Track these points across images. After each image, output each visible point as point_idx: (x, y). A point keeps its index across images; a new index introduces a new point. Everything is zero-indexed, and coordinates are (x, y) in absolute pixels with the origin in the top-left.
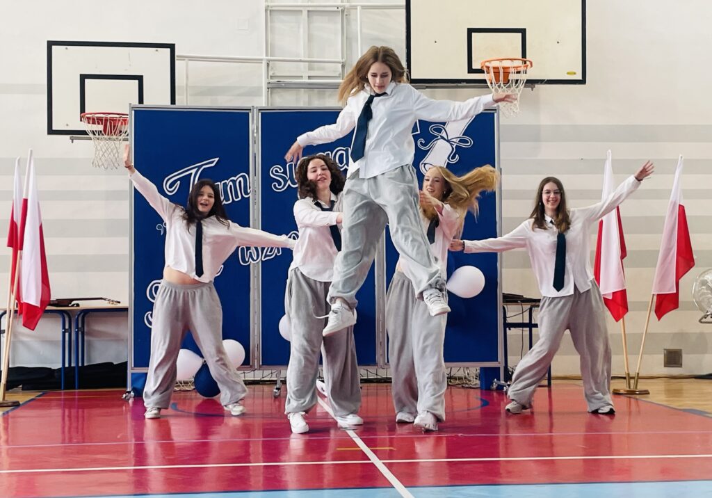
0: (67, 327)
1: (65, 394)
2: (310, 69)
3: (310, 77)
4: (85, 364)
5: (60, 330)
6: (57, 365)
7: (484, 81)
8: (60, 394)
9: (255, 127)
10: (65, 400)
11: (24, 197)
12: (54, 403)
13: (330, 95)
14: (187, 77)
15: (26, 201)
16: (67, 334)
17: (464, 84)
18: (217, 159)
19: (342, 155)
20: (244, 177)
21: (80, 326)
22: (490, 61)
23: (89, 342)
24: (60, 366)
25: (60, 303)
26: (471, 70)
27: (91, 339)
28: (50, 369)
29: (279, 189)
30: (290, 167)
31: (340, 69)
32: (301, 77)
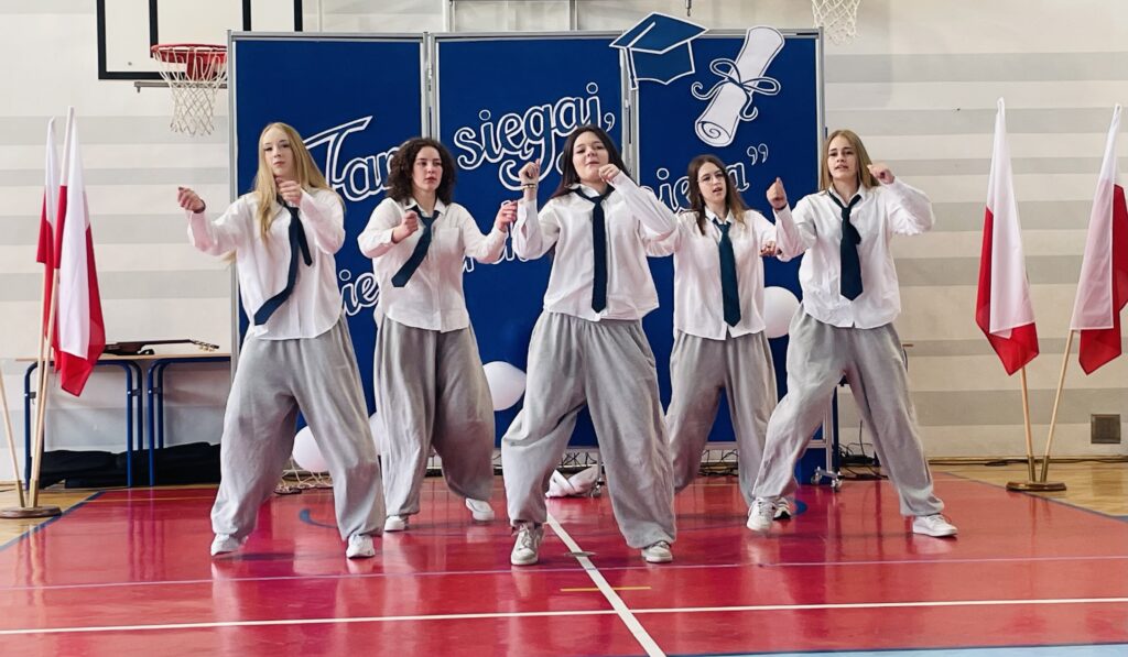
0: (135, 387)
1: (134, 494)
4: (165, 446)
5: (125, 393)
6: (119, 447)
8: (125, 495)
9: (429, 66)
10: (133, 505)
11: (62, 184)
12: (116, 510)
15: (64, 190)
16: (135, 399)
18: (369, 119)
19: (569, 110)
21: (155, 385)
23: (170, 410)
24: (125, 449)
25: (122, 348)
27: (174, 405)
28: (109, 453)
29: (471, 165)
30: (487, 129)
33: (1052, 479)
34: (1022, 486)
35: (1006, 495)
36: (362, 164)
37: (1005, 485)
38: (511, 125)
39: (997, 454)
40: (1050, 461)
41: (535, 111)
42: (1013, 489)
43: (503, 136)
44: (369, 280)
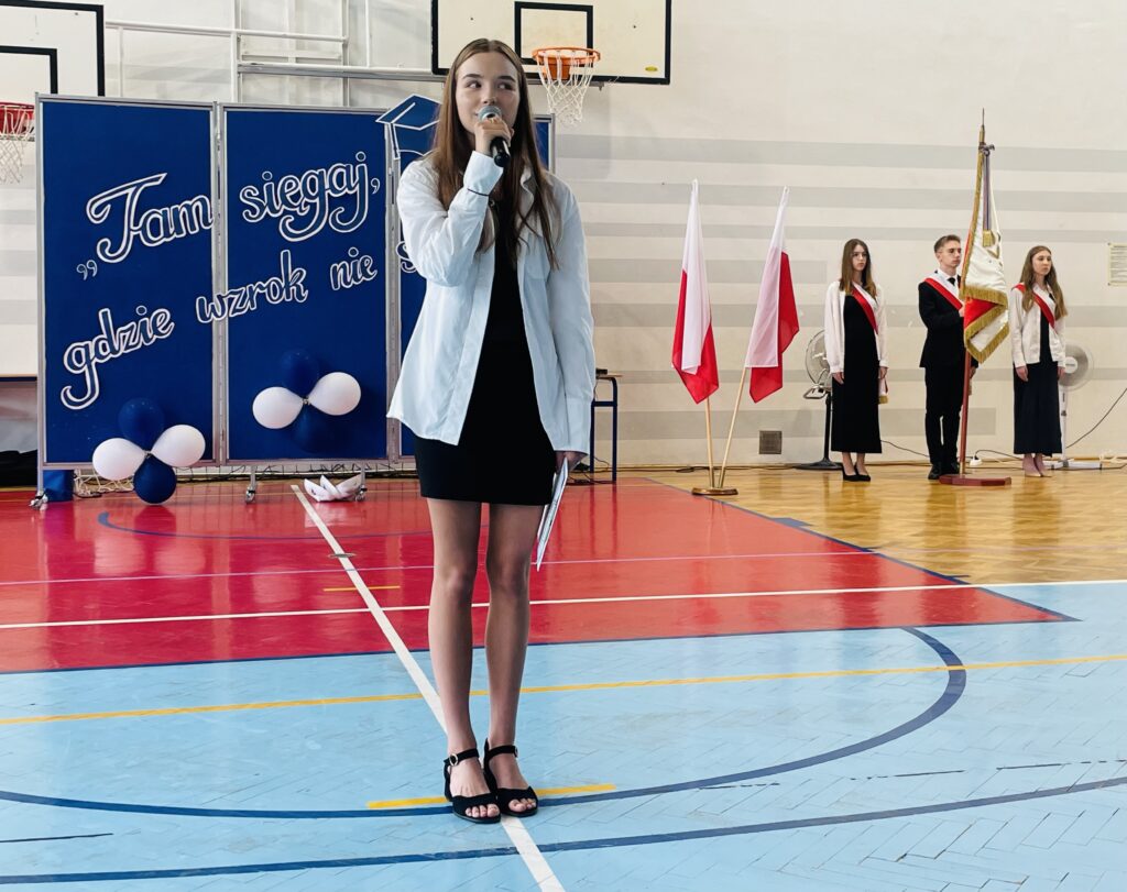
2: (299, 48)
3: (298, 60)
7: (535, 76)
9: (218, 130)
13: (326, 87)
14: (122, 54)
18: (164, 175)
19: (341, 174)
20: (202, 200)
22: (544, 50)
29: (253, 218)
30: (269, 188)
31: (341, 50)
32: (286, 59)
33: (728, 485)
34: (704, 492)
35: (693, 497)
36: (158, 214)
37: (690, 489)
38: (290, 185)
39: (686, 462)
40: (726, 468)
41: (311, 174)
42: (696, 493)
43: (283, 194)
44: (163, 314)
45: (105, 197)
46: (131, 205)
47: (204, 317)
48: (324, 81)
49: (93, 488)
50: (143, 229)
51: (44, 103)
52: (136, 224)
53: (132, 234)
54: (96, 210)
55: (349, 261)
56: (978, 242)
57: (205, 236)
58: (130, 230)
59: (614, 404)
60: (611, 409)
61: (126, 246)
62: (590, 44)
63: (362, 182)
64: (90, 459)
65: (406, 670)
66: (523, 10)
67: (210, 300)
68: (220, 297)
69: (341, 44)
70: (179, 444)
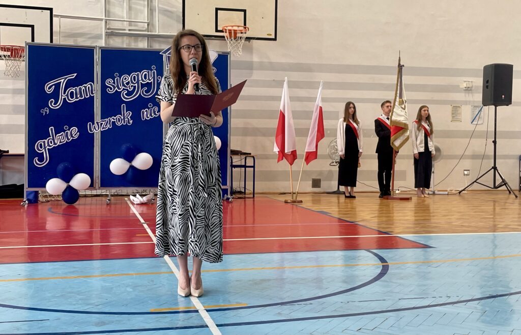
2: (130, 25)
3: (129, 30)
7: (224, 37)
9: (97, 57)
13: (140, 41)
14: (60, 27)
17: (213, 38)
18: (76, 74)
19: (145, 75)
20: (91, 84)
22: (227, 27)
26: (217, 31)
29: (111, 92)
30: (117, 79)
31: (147, 27)
32: (125, 30)
33: (299, 199)
34: (289, 201)
35: (284, 204)
36: (73, 90)
37: (284, 200)
38: (126, 79)
39: (283, 191)
40: (298, 193)
41: (134, 74)
42: (286, 202)
43: (123, 82)
44: (75, 130)
45: (52, 83)
46: (63, 86)
47: (91, 130)
48: (140, 39)
49: (46, 199)
50: (67, 95)
51: (29, 46)
52: (64, 94)
53: (63, 97)
54: (49, 88)
55: (149, 108)
56: (397, 103)
57: (92, 98)
58: (62, 96)
59: (254, 167)
60: (253, 168)
61: (60, 102)
62: (245, 24)
63: (154, 78)
64: (45, 187)
65: (167, 263)
66: (219, 11)
67: (93, 124)
68: (97, 123)
69: (146, 24)
70: (80, 180)
